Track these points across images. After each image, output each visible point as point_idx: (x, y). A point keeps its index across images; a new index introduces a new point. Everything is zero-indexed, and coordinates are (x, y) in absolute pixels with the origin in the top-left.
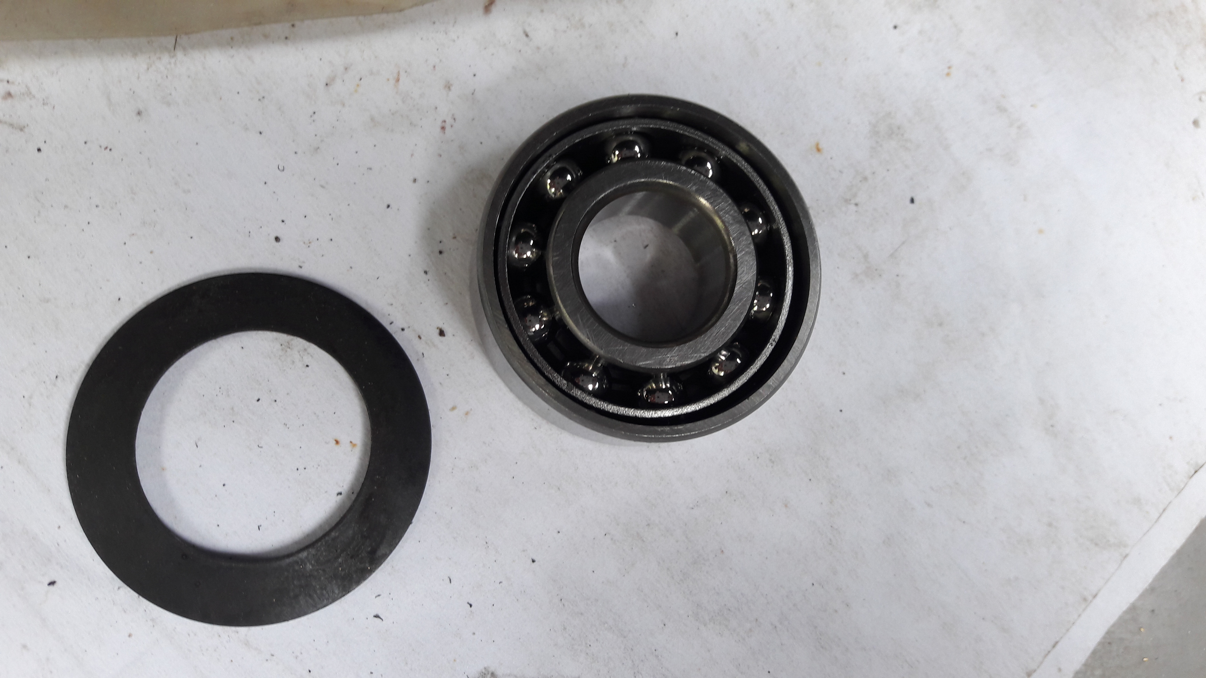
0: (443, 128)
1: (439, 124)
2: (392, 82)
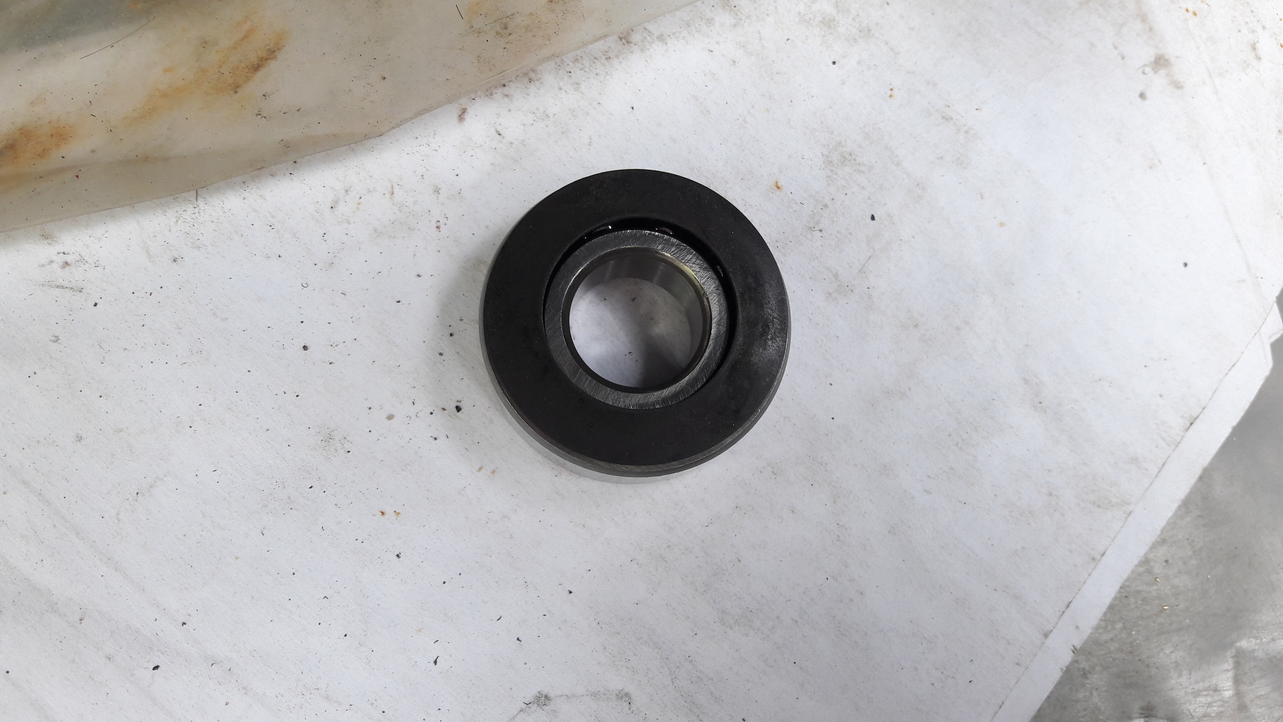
0: (438, 227)
1: (434, 224)
2: (388, 195)
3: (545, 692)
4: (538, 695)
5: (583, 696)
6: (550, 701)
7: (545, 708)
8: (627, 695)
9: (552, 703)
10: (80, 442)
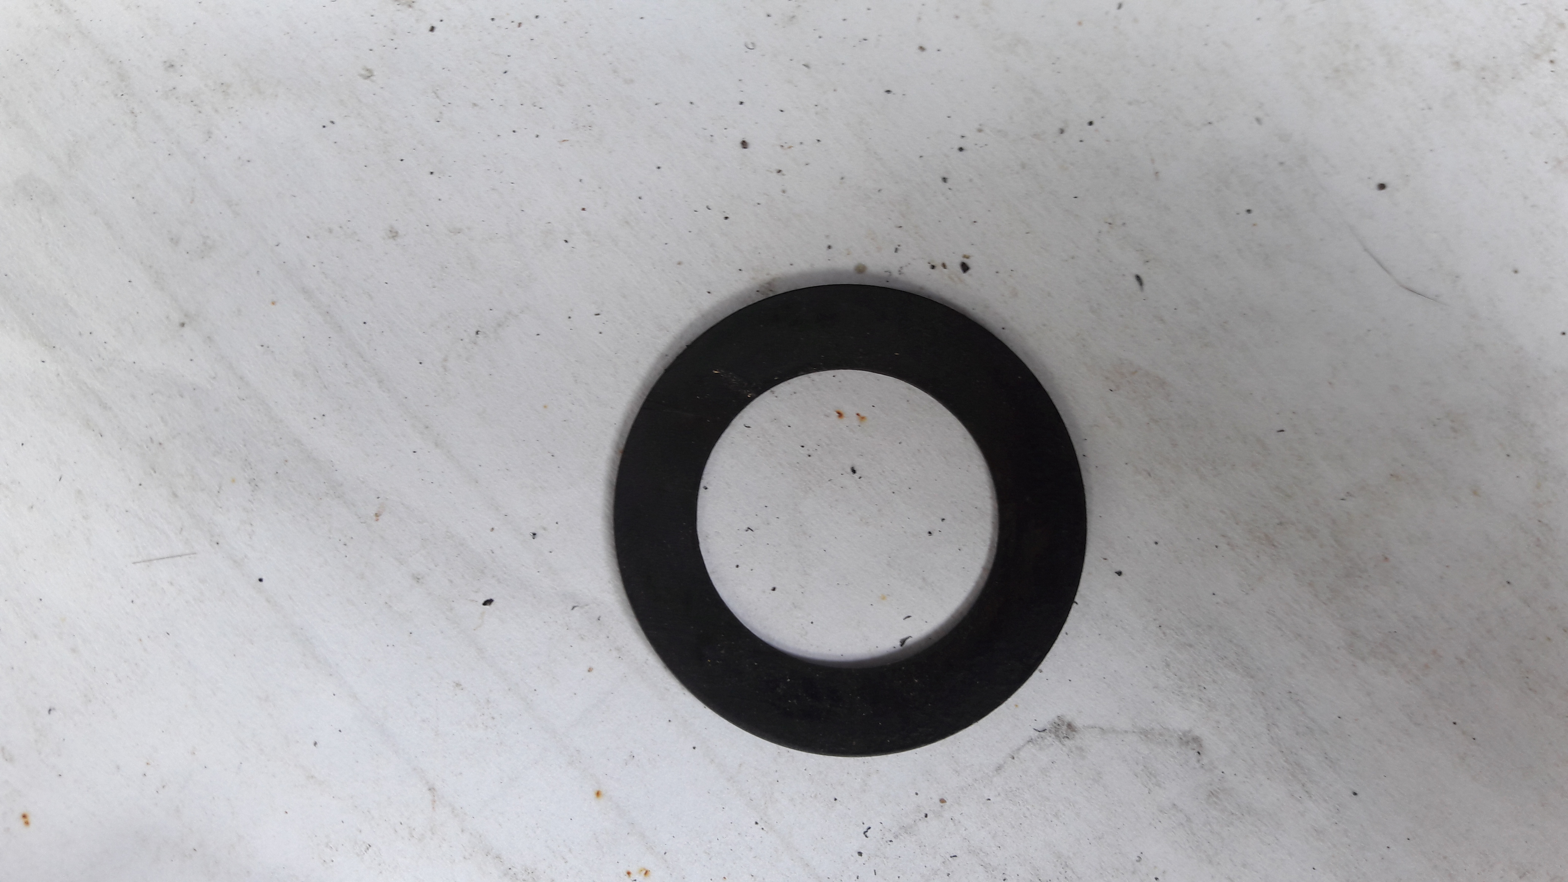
3: (1068, 718)
4: (1057, 720)
5: (1126, 732)
6: (1074, 733)
7: (1066, 742)
8: (1196, 740)
9: (1077, 736)
10: (394, 239)
